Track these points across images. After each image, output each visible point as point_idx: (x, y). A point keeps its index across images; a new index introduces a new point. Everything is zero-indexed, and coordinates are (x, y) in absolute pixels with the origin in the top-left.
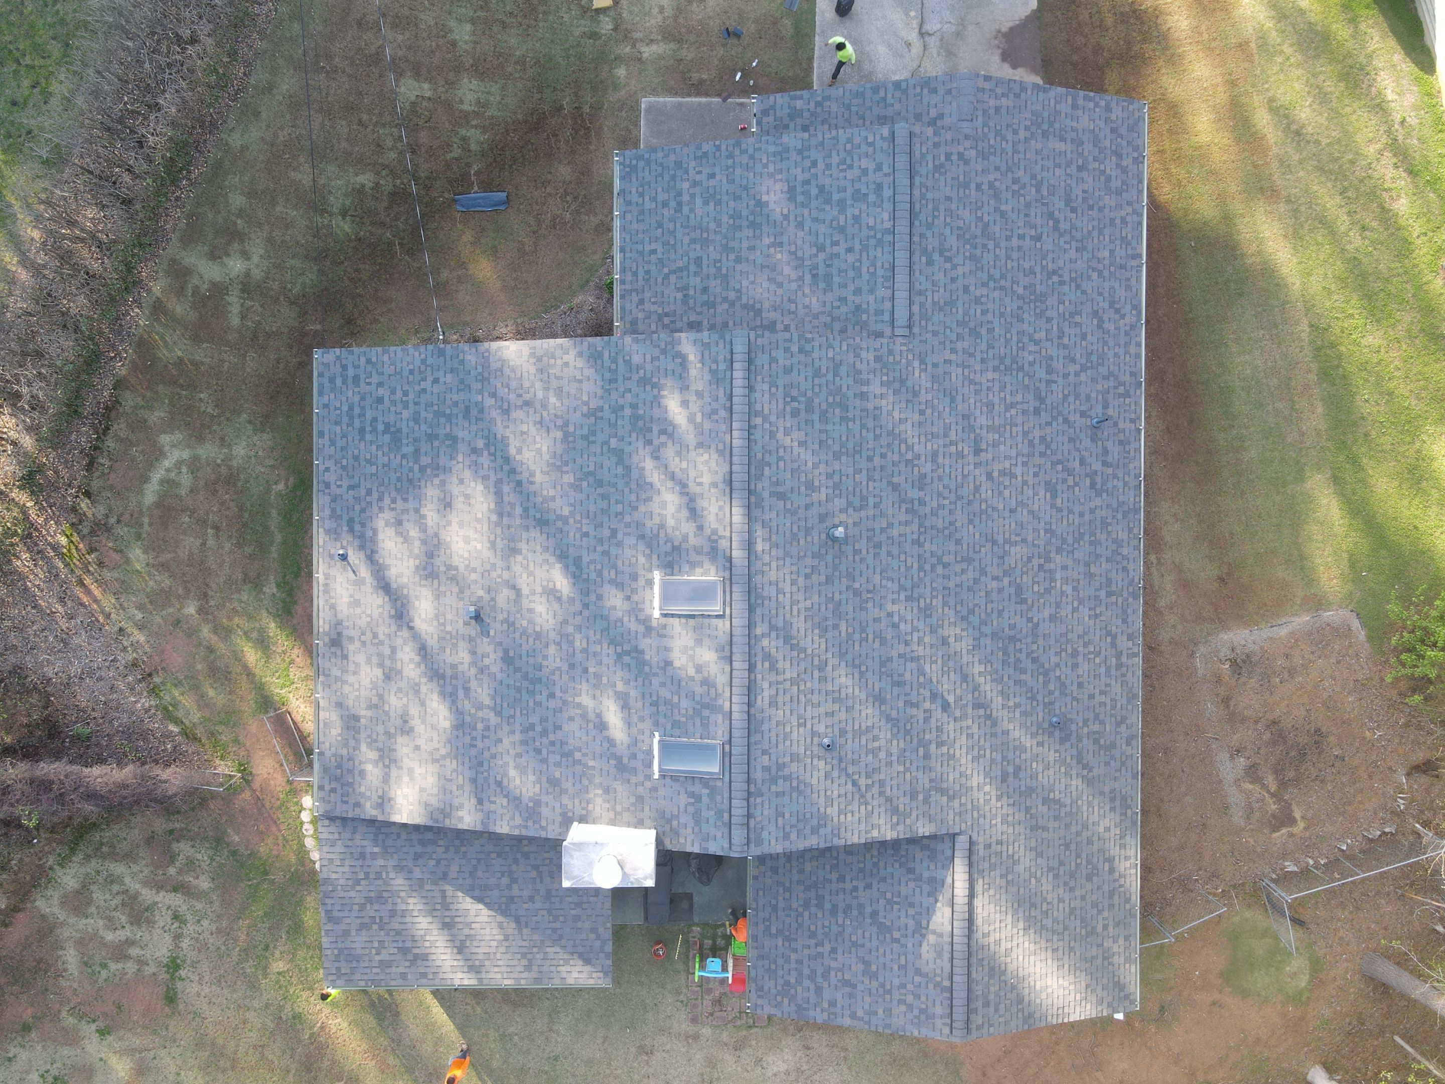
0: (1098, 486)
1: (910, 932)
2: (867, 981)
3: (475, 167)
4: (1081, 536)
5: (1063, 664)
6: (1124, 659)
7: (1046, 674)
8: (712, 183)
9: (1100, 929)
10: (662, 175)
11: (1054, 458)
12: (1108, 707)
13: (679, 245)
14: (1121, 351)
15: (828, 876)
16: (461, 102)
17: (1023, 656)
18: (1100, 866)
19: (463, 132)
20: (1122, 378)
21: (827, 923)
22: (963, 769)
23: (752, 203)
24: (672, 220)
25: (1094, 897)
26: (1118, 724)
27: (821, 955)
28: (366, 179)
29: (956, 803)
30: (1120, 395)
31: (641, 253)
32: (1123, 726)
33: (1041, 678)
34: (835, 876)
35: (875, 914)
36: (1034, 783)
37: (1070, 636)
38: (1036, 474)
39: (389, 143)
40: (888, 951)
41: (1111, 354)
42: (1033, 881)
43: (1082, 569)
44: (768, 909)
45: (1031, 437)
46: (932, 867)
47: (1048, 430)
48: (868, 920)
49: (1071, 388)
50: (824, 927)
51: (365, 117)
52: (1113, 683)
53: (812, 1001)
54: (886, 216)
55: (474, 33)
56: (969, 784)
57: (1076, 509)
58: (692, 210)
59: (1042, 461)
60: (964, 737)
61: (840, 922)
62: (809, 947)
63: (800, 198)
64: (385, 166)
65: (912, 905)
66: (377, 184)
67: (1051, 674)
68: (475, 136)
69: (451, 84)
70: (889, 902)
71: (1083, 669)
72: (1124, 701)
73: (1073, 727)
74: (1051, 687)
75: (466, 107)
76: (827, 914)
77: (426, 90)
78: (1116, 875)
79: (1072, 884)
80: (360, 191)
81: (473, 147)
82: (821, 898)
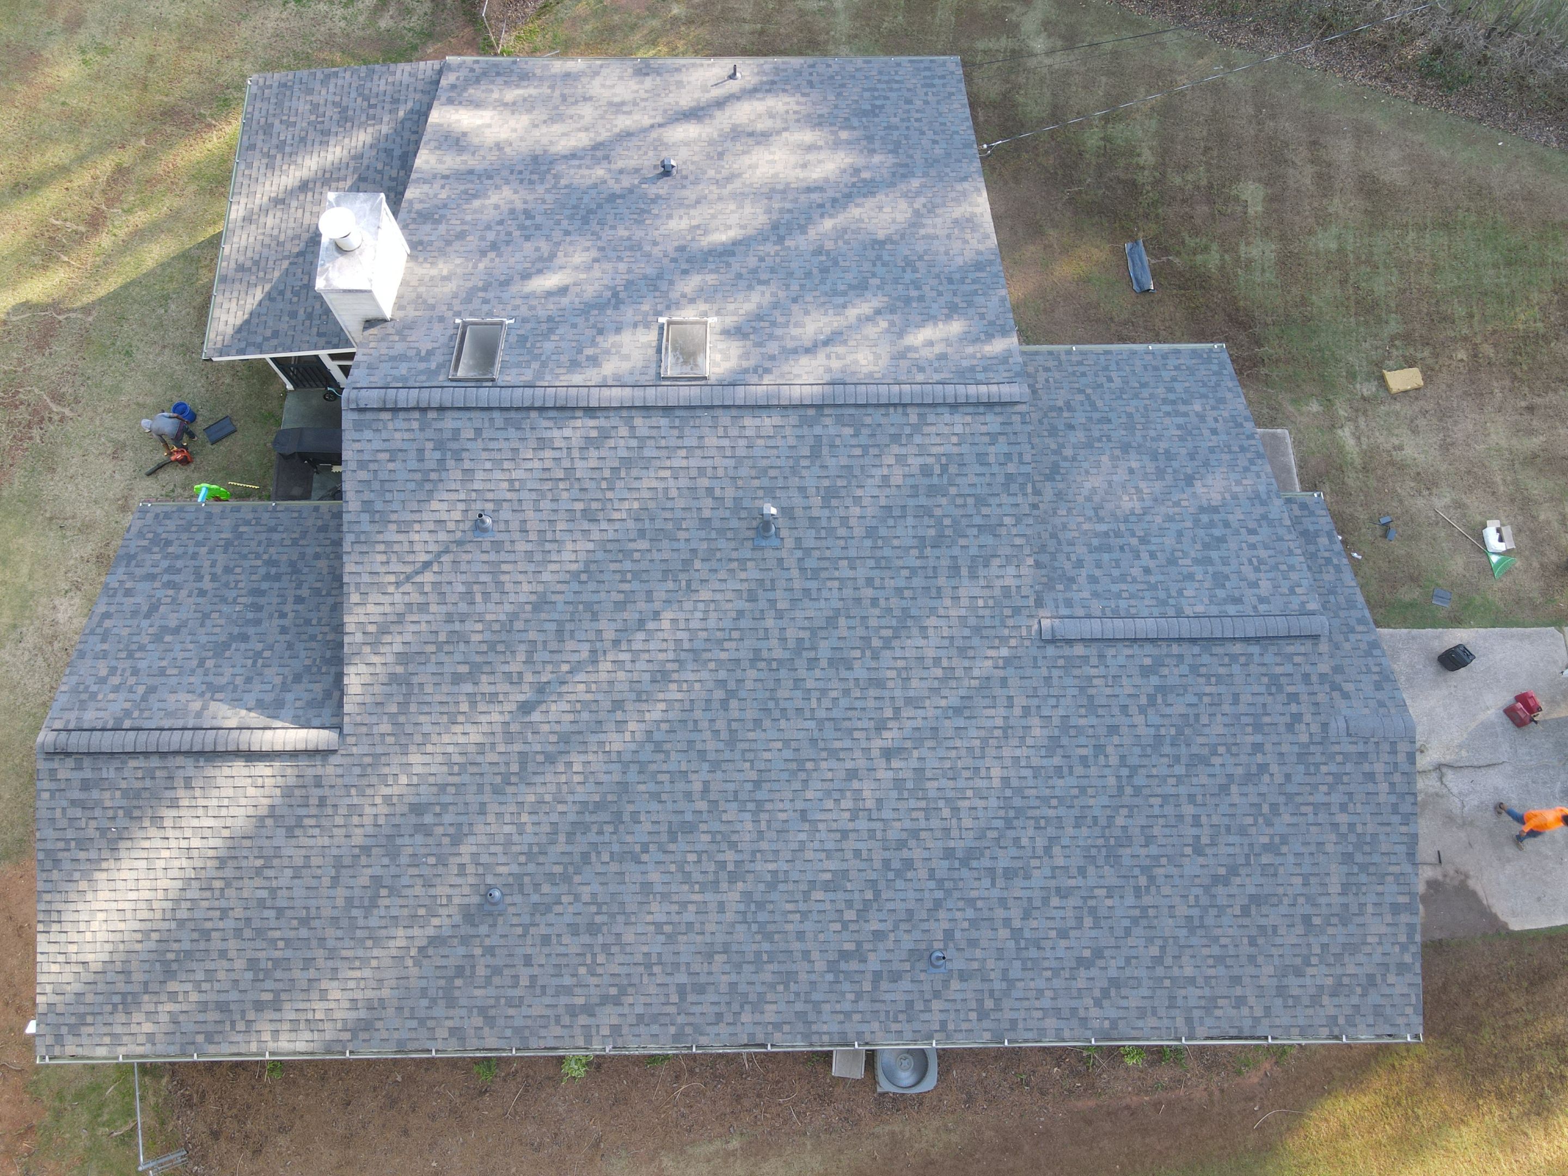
0: (843, 966)
1: (210, 678)
2: (151, 631)
3: (1177, 260)
4: (768, 937)
5: (578, 907)
6: (583, 1020)
7: (566, 878)
8: (1206, 433)
9: (172, 986)
10: (1205, 385)
11: (882, 885)
12: (510, 992)
13: (1120, 402)
14: (1046, 1003)
15: (305, 585)
16: (1248, 244)
17: (592, 837)
18: (269, 984)
19: (1215, 247)
20: (1006, 1004)
21: (240, 585)
22: (435, 738)
23: (1189, 471)
24: (1152, 396)
25: (221, 975)
26: (483, 1010)
27: (199, 578)
28: (1147, 157)
29: (385, 728)
30: (980, 1002)
31: (1106, 368)
32: (478, 1021)
33: (558, 869)
34: (305, 592)
35: (245, 638)
36: (404, 860)
37: (621, 919)
38: (857, 853)
39: (1190, 177)
40: (187, 654)
41: (1041, 984)
42: (259, 863)
43: (720, 938)
44: (273, 523)
45: (912, 843)
46: (298, 704)
47: (923, 874)
48: (236, 630)
49: (986, 914)
50: (237, 582)
51: (1215, 153)
52: (547, 1000)
53: (139, 572)
54: (1200, 609)
55: (1328, 252)
56: (412, 748)
57: (808, 926)
58: (1168, 414)
59: (877, 865)
60: (479, 739)
61: (240, 600)
62: (213, 565)
63: (1205, 518)
64: (1164, 175)
65: (248, 680)
66: (1143, 168)
67: (564, 888)
68: (1213, 260)
69: (1266, 232)
70: (258, 654)
71: (572, 945)
72: (519, 1022)
73: (483, 929)
74: (546, 888)
75: (1243, 248)
76: (255, 585)
77: (1256, 208)
78: (251, 1015)
79: (248, 933)
80: (1132, 152)
81: (1199, 258)
82: (278, 577)
